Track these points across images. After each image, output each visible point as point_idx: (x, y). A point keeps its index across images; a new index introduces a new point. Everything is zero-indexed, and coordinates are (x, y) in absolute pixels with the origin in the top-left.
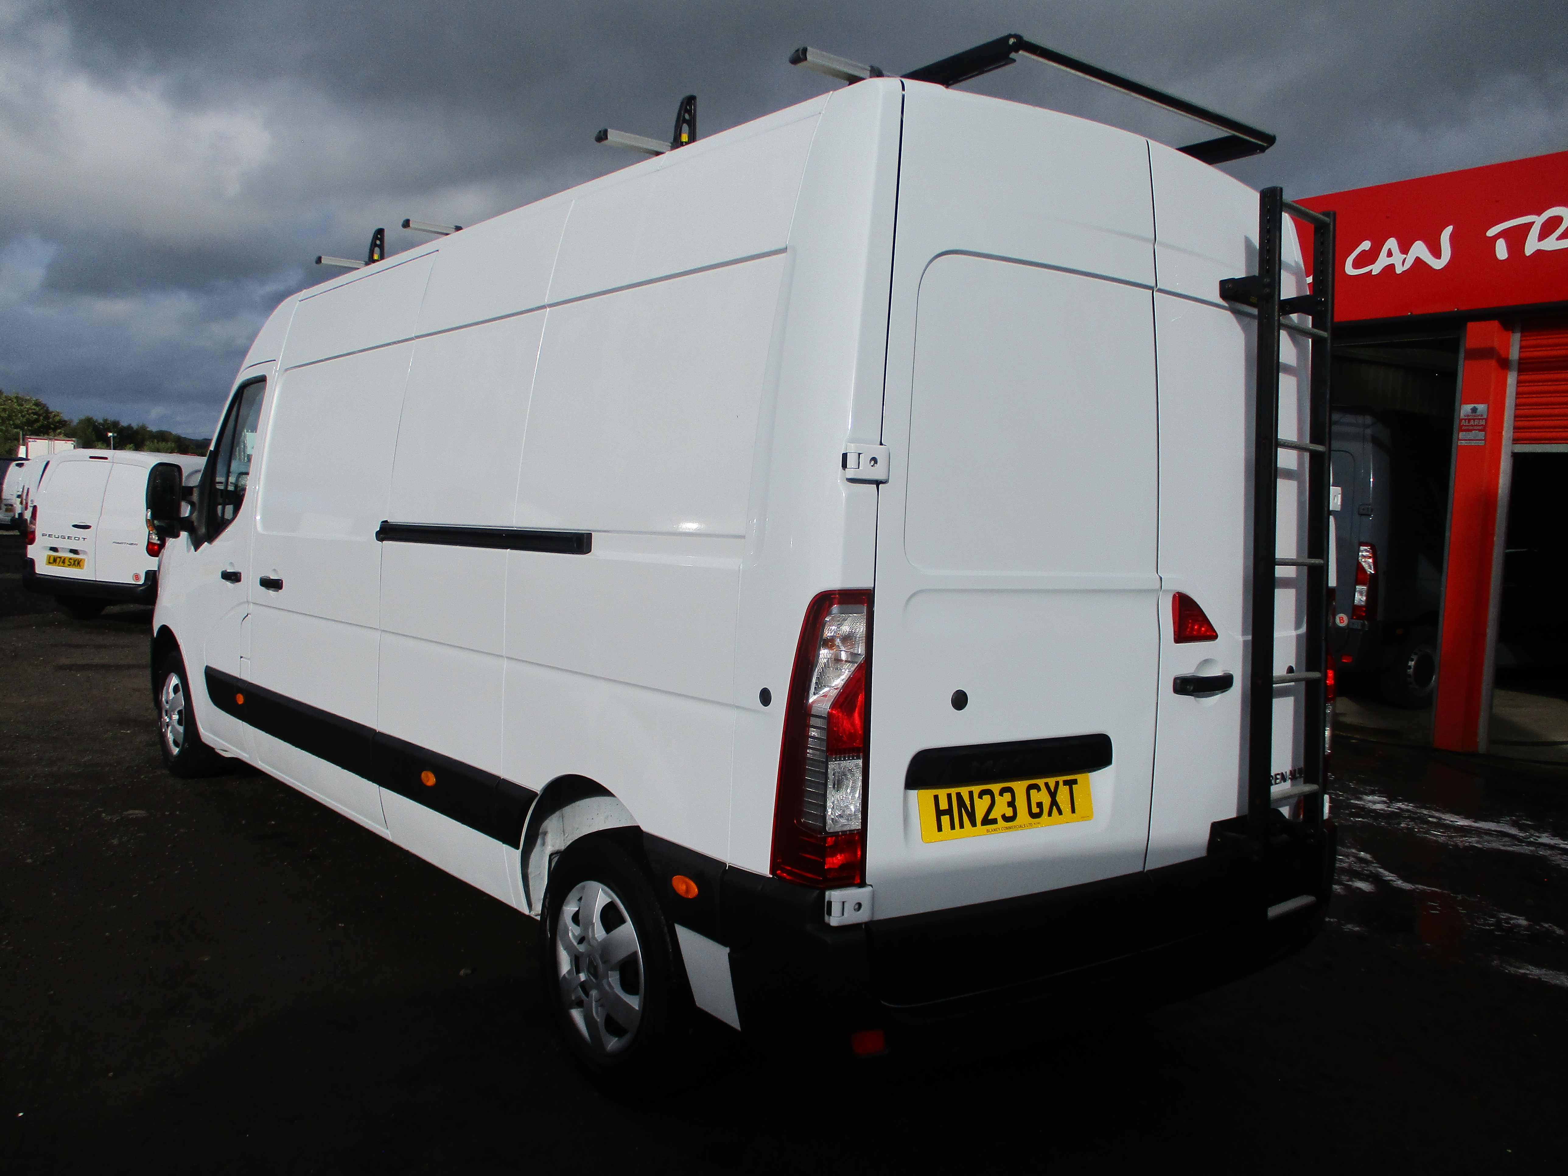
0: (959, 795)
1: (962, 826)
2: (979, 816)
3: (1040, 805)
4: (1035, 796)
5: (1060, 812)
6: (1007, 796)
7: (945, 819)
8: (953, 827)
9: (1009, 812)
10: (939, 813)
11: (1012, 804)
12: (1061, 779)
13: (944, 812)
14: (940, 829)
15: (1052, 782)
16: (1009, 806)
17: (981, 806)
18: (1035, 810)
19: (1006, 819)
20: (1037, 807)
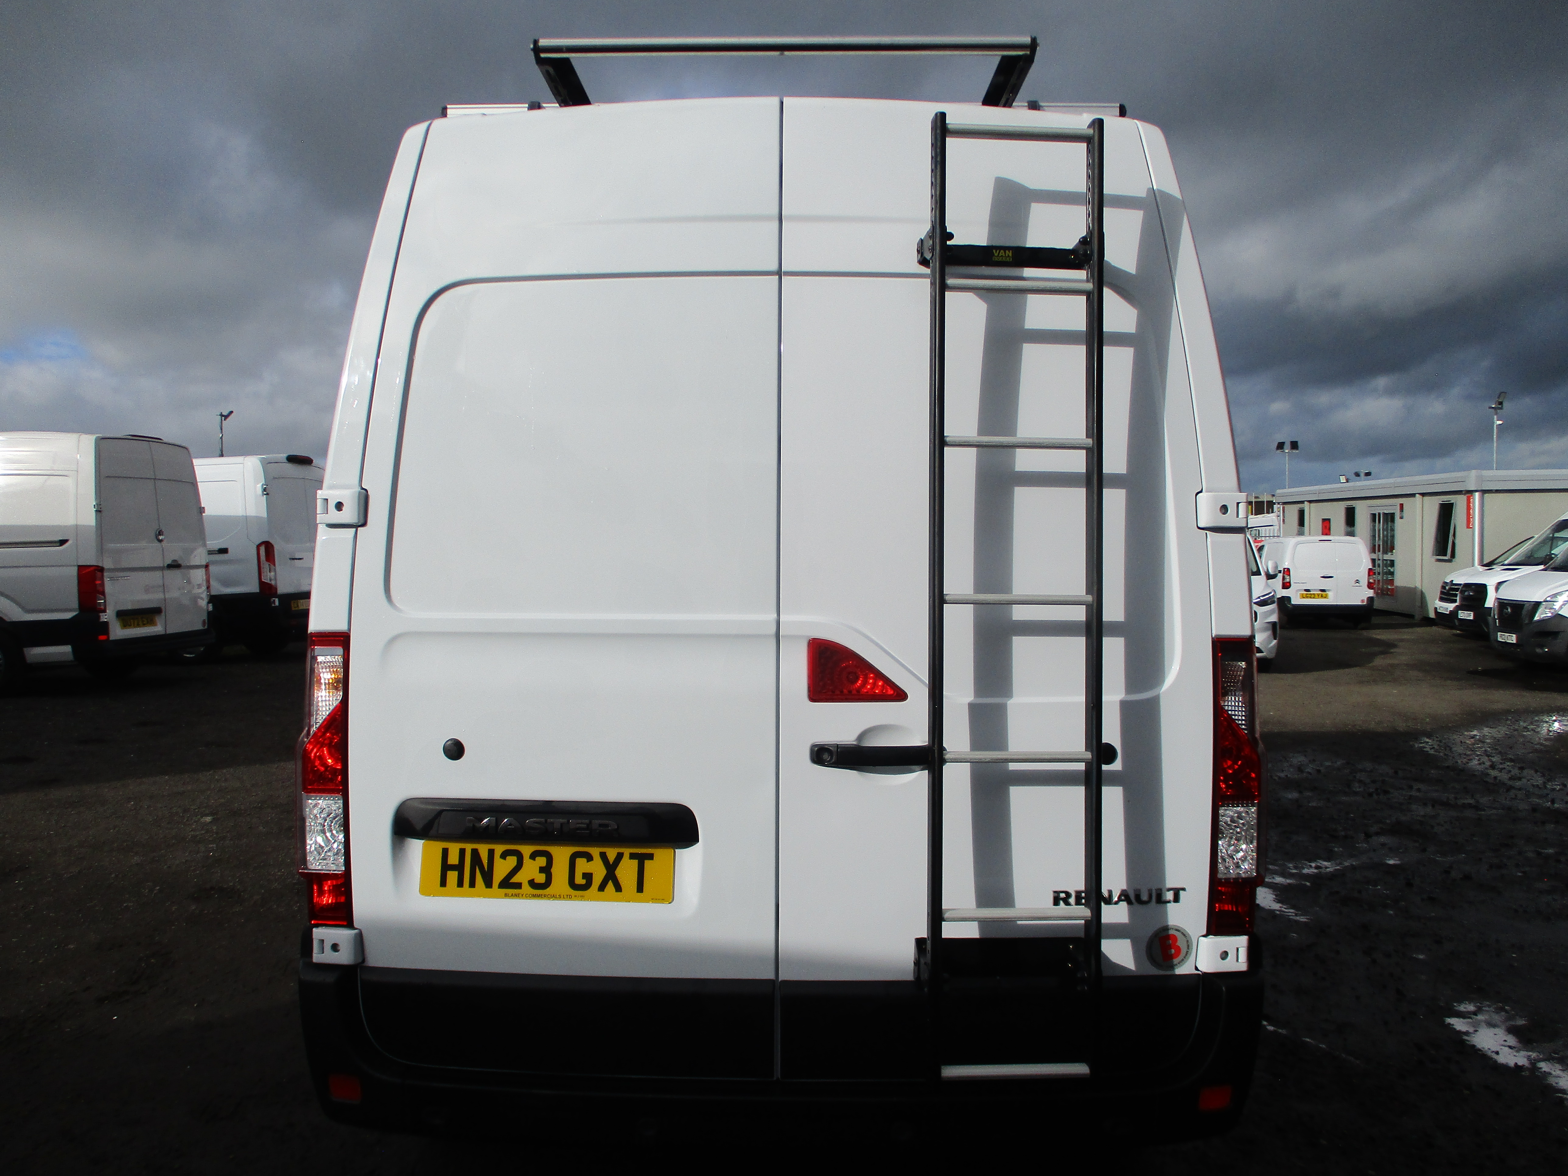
0: (475, 852)
1: (472, 884)
2: (498, 875)
3: (588, 877)
4: (582, 866)
5: (618, 888)
6: (542, 861)
7: (453, 876)
8: (460, 884)
9: (541, 878)
10: (446, 867)
11: (546, 870)
12: (627, 852)
13: (453, 868)
14: (443, 883)
15: (612, 854)
16: (540, 872)
17: (502, 868)
18: (579, 880)
19: (533, 884)
20: (583, 878)
